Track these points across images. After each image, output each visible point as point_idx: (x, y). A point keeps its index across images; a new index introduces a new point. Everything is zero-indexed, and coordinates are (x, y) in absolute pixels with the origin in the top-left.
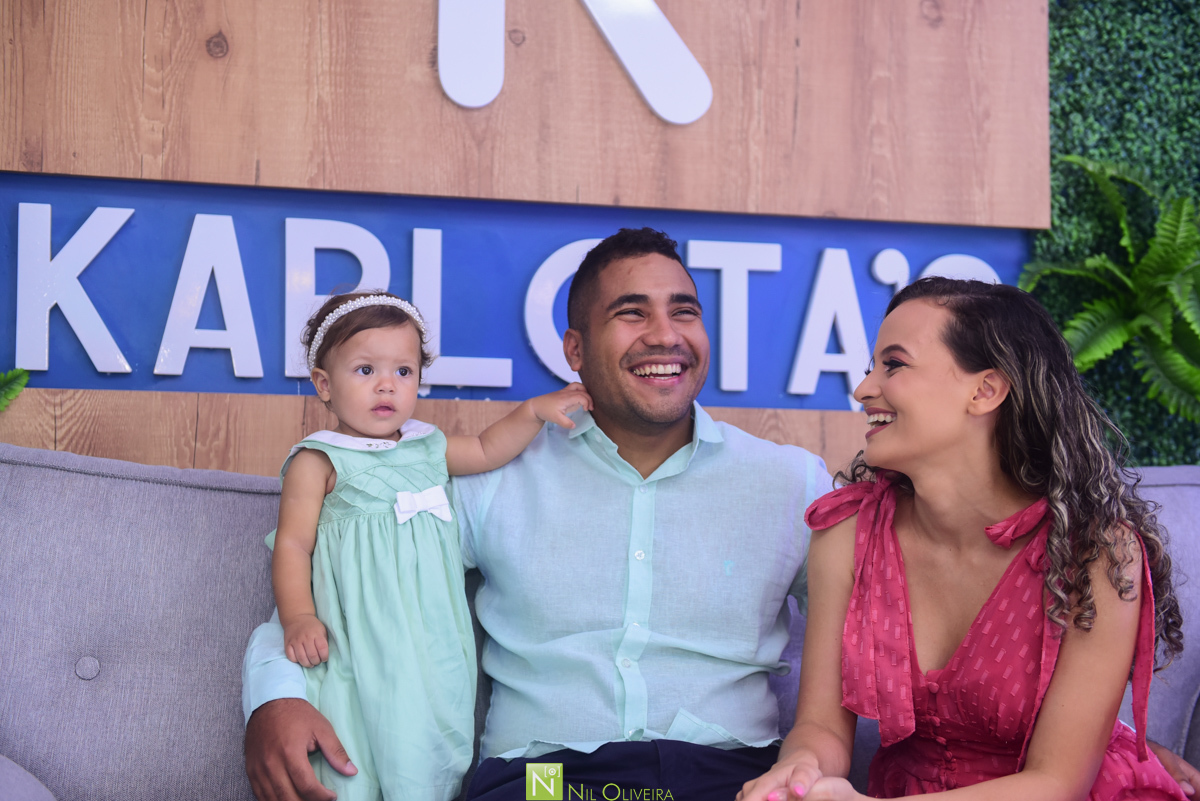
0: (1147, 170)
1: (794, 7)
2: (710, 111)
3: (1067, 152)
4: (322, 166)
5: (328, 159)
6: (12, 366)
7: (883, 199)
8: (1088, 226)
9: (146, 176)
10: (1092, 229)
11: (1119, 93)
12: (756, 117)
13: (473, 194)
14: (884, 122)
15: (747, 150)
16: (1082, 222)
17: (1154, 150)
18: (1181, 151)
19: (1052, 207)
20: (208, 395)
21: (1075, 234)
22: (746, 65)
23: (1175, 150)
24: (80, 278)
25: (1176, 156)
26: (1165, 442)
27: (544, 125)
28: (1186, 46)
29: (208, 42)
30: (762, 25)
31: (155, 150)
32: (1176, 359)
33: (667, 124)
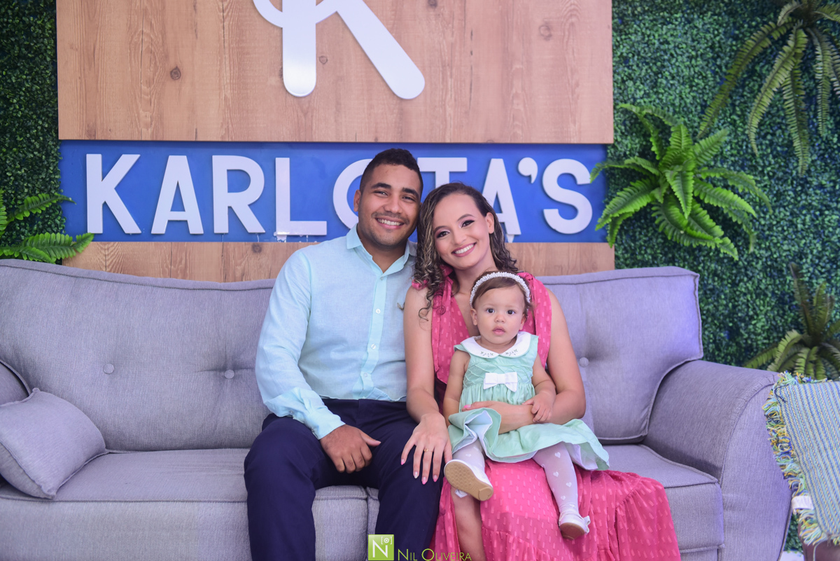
0: (671, 109)
1: (469, 34)
2: (425, 91)
3: (625, 102)
4: (228, 129)
5: (230, 126)
6: (86, 231)
7: (519, 132)
8: (637, 141)
9: (143, 139)
10: (639, 142)
11: (655, 69)
12: (450, 93)
13: (303, 140)
14: (519, 92)
15: (445, 110)
16: (634, 139)
17: (676, 97)
18: (691, 98)
19: (616, 131)
20: (176, 243)
21: (629, 145)
22: (444, 66)
23: (688, 98)
24: (116, 189)
25: (688, 101)
26: (682, 254)
27: (338, 103)
28: (693, 40)
29: (171, 72)
30: (452, 45)
31: (147, 126)
32: (675, 211)
33: (402, 99)
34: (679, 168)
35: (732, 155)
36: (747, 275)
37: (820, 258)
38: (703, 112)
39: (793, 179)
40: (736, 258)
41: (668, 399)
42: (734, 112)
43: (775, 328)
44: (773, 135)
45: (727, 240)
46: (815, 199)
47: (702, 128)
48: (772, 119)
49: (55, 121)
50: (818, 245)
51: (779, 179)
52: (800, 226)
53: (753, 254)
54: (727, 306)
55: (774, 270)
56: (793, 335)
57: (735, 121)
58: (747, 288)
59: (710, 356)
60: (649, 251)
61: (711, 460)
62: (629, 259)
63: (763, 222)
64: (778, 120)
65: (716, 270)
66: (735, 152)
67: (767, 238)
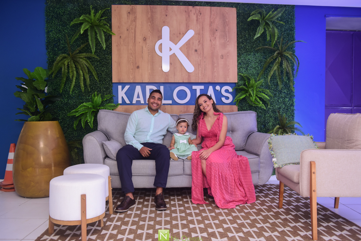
0: (251, 75)
1: (204, 58)
2: (194, 71)
3: (240, 73)
4: (150, 80)
6: (118, 103)
7: (216, 80)
9: (131, 82)
11: (247, 65)
12: (200, 71)
13: (166, 82)
14: (216, 71)
15: (199, 75)
16: (242, 81)
17: (252, 72)
19: (238, 80)
20: (138, 105)
21: (241, 83)
22: (199, 65)
25: (254, 73)
27: (174, 74)
28: (256, 59)
29: (137, 67)
30: (201, 60)
31: (132, 79)
32: (251, 98)
33: (189, 73)
34: (252, 88)
35: (264, 85)
36: (268, 113)
37: (284, 109)
38: (258, 75)
39: (278, 91)
40: (265, 109)
41: (249, 141)
42: (265, 75)
43: (274, 125)
44: (274, 80)
45: (263, 105)
46: (283, 95)
47: (258, 79)
48: (273, 77)
49: (111, 78)
50: (284, 106)
51: (275, 91)
52: (280, 101)
53: (269, 108)
54: (263, 120)
55: (274, 111)
56: (278, 126)
57: (265, 77)
58: (268, 116)
59: (259, 131)
60: (245, 107)
61: (258, 153)
62: (241, 109)
63: (271, 101)
64: (275, 77)
65: (261, 112)
66: (265, 84)
67: (272, 104)
